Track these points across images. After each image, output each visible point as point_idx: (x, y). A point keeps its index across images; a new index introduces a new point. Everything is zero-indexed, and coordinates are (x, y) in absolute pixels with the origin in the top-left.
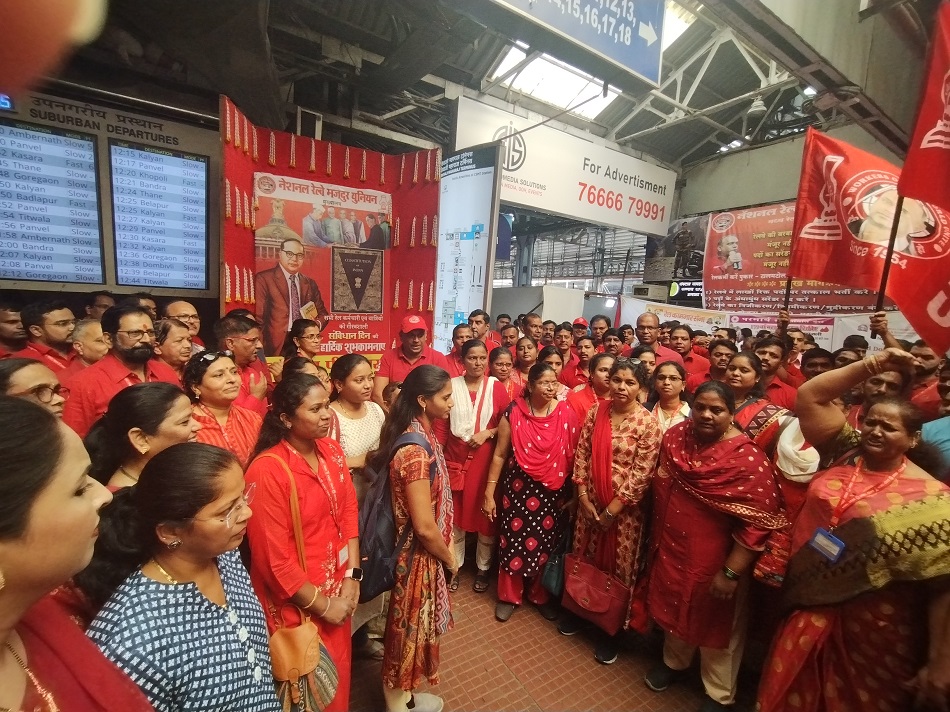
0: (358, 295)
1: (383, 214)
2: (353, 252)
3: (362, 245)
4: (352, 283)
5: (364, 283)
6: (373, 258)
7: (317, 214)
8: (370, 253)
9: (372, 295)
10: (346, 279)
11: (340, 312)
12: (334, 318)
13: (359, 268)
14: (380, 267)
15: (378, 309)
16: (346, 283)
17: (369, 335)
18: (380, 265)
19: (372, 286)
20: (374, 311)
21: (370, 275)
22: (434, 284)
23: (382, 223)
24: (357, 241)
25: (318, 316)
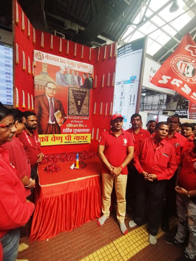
0: (79, 108)
1: (90, 74)
3: (81, 87)
5: (82, 103)
6: (86, 93)
7: (62, 71)
9: (85, 109)
10: (74, 101)
11: (71, 115)
12: (69, 118)
13: (79, 96)
14: (88, 97)
15: (87, 115)
16: (74, 103)
17: (83, 126)
18: (88, 96)
19: (85, 105)
20: (85, 115)
21: (84, 100)
22: (112, 103)
23: (89, 78)
24: (79, 85)
25: (62, 117)
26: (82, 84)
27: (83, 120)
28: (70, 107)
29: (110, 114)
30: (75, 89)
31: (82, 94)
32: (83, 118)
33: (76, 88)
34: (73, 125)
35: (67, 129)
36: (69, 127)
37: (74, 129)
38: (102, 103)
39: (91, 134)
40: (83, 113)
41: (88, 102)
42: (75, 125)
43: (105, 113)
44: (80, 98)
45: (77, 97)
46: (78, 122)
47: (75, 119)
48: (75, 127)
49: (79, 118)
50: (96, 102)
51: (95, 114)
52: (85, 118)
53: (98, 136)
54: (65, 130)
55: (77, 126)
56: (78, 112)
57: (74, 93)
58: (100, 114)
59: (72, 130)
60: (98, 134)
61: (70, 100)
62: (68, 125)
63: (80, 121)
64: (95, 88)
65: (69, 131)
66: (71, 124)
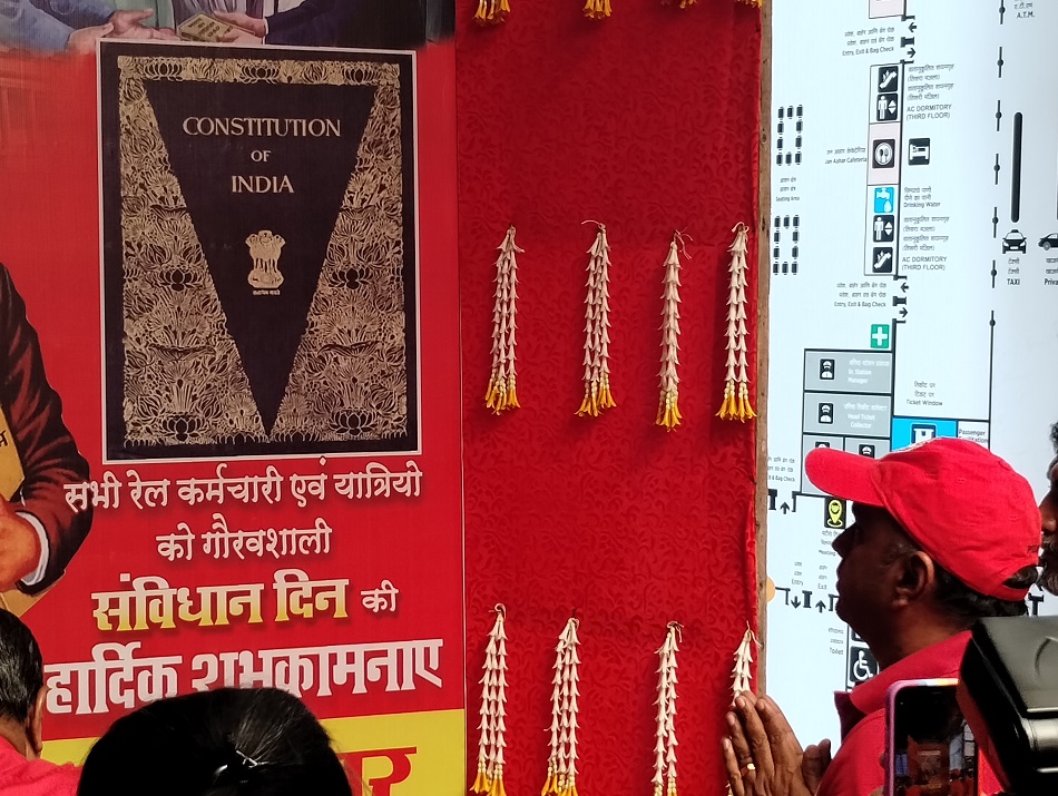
0: (268, 335)
2: (231, 72)
3: (283, 25)
4: (230, 268)
8: (334, 75)
9: (351, 336)
10: (194, 242)
11: (161, 450)
12: (125, 492)
13: (267, 170)
14: (395, 161)
15: (392, 425)
16: (190, 267)
17: (340, 595)
18: (395, 145)
19: (352, 278)
20: (368, 436)
21: (334, 208)
22: (752, 244)
24: (254, 6)
25: (27, 489)
27: (332, 506)
28: (132, 329)
29: (733, 404)
30: (191, 70)
31: (307, 127)
32: (330, 484)
33: (212, 53)
34: (184, 593)
35: (100, 664)
36: (124, 626)
37: (211, 659)
38: (600, 247)
39: (473, 721)
40: (326, 402)
41: (394, 232)
42: (222, 591)
43: (655, 388)
44: (272, 184)
45: (237, 183)
46: (256, 541)
47: (212, 505)
48: (222, 620)
49: (272, 479)
50: (512, 232)
51: (510, 411)
52: (369, 476)
53: (573, 739)
54: (74, 675)
55: (247, 606)
56: (255, 397)
57: (192, 126)
58: (585, 408)
59: (172, 675)
60: (574, 707)
61: (127, 234)
62: (114, 603)
63: (284, 533)
64: (489, 25)
65: (133, 685)
66: (161, 582)
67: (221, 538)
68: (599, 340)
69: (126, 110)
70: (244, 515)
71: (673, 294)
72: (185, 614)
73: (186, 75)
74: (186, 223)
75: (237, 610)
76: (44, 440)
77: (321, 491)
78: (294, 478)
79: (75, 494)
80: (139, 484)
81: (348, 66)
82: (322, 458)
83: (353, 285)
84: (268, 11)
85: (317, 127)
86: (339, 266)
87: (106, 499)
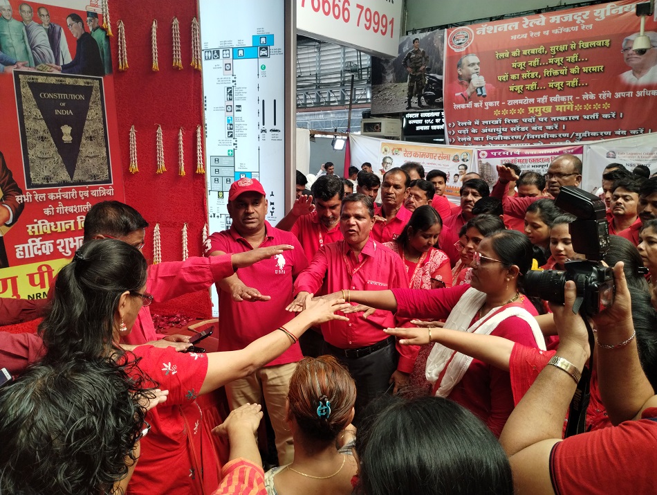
0: (69, 154)
1: (95, 15)
2: (53, 80)
3: (66, 68)
4: (57, 136)
5: (77, 134)
6: (87, 91)
8: (81, 83)
9: (92, 153)
10: (46, 128)
11: (42, 186)
12: (33, 197)
13: (64, 108)
14: (100, 107)
15: (104, 176)
16: (45, 135)
18: (99, 102)
19: (91, 138)
20: (99, 180)
21: (85, 119)
22: (202, 130)
23: (94, 30)
24: (57, 62)
25: (4, 197)
26: (68, 59)
27: (90, 198)
28: (31, 152)
29: (200, 170)
30: (41, 80)
31: (75, 97)
32: (90, 193)
33: (46, 75)
34: (52, 224)
35: (31, 244)
36: (37, 233)
37: (62, 240)
38: (160, 130)
40: (87, 171)
41: (101, 126)
42: (63, 223)
43: (177, 166)
44: (67, 112)
45: (57, 112)
46: (71, 209)
47: (58, 200)
48: (64, 230)
49: (74, 193)
50: (133, 126)
51: (137, 173)
52: (100, 190)
53: (160, 253)
54: (24, 248)
55: (70, 226)
56: (67, 170)
57: (43, 95)
58: (158, 171)
59: (51, 246)
60: (160, 245)
61: (27, 125)
62: (33, 228)
63: (79, 206)
64: (123, 71)
65: (41, 249)
66: (46, 221)
67: (61, 209)
68: (161, 154)
69: (23, 90)
70: (67, 202)
71: (181, 142)
72: (53, 229)
73: (40, 81)
74: (43, 122)
75: (68, 227)
76: (8, 184)
77: (87, 195)
78: (80, 192)
79: (18, 198)
80: (37, 195)
81: (85, 80)
82: (87, 186)
83: (91, 140)
84: (61, 64)
85: (78, 97)
86: (87, 135)
87: (28, 199)
